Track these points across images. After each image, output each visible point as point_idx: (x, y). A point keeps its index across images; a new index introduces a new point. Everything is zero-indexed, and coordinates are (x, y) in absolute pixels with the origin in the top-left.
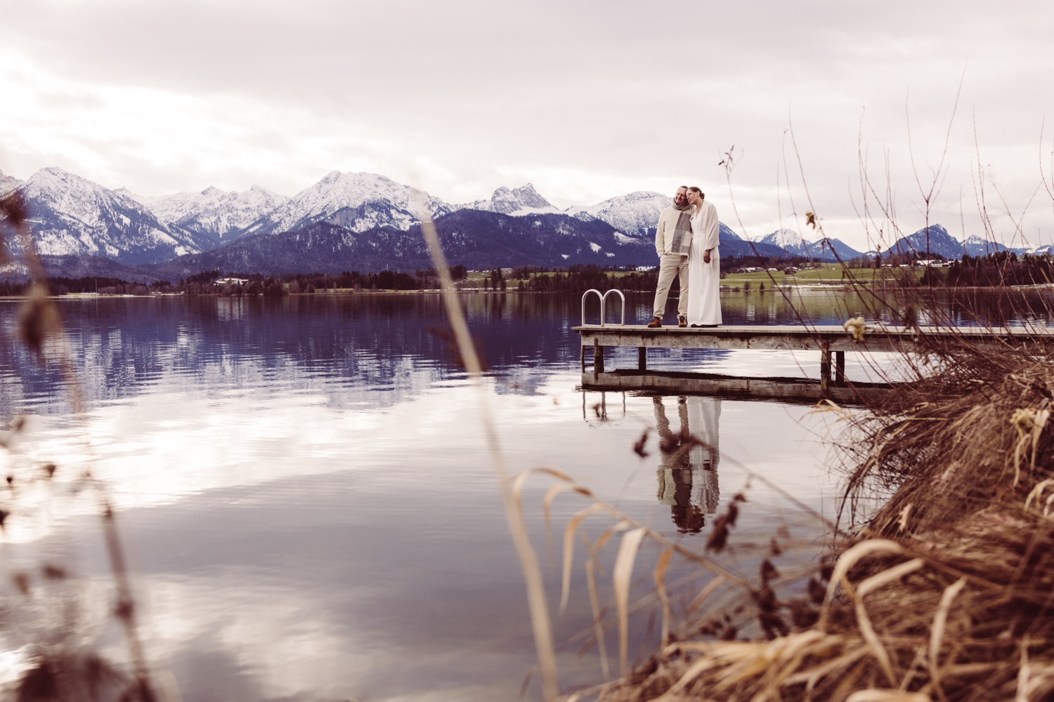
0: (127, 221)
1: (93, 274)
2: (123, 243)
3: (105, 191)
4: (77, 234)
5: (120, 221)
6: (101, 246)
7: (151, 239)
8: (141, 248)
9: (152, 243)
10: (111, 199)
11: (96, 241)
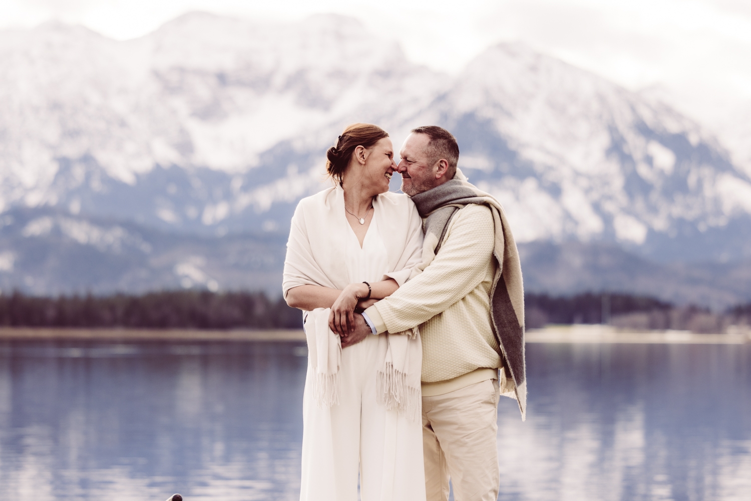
0: (664, 158)
1: (593, 284)
2: (653, 209)
3: (620, 91)
4: (555, 191)
5: (649, 160)
6: (607, 219)
7: (717, 201)
8: (693, 224)
9: (718, 212)
10: (633, 109)
11: (597, 207)
